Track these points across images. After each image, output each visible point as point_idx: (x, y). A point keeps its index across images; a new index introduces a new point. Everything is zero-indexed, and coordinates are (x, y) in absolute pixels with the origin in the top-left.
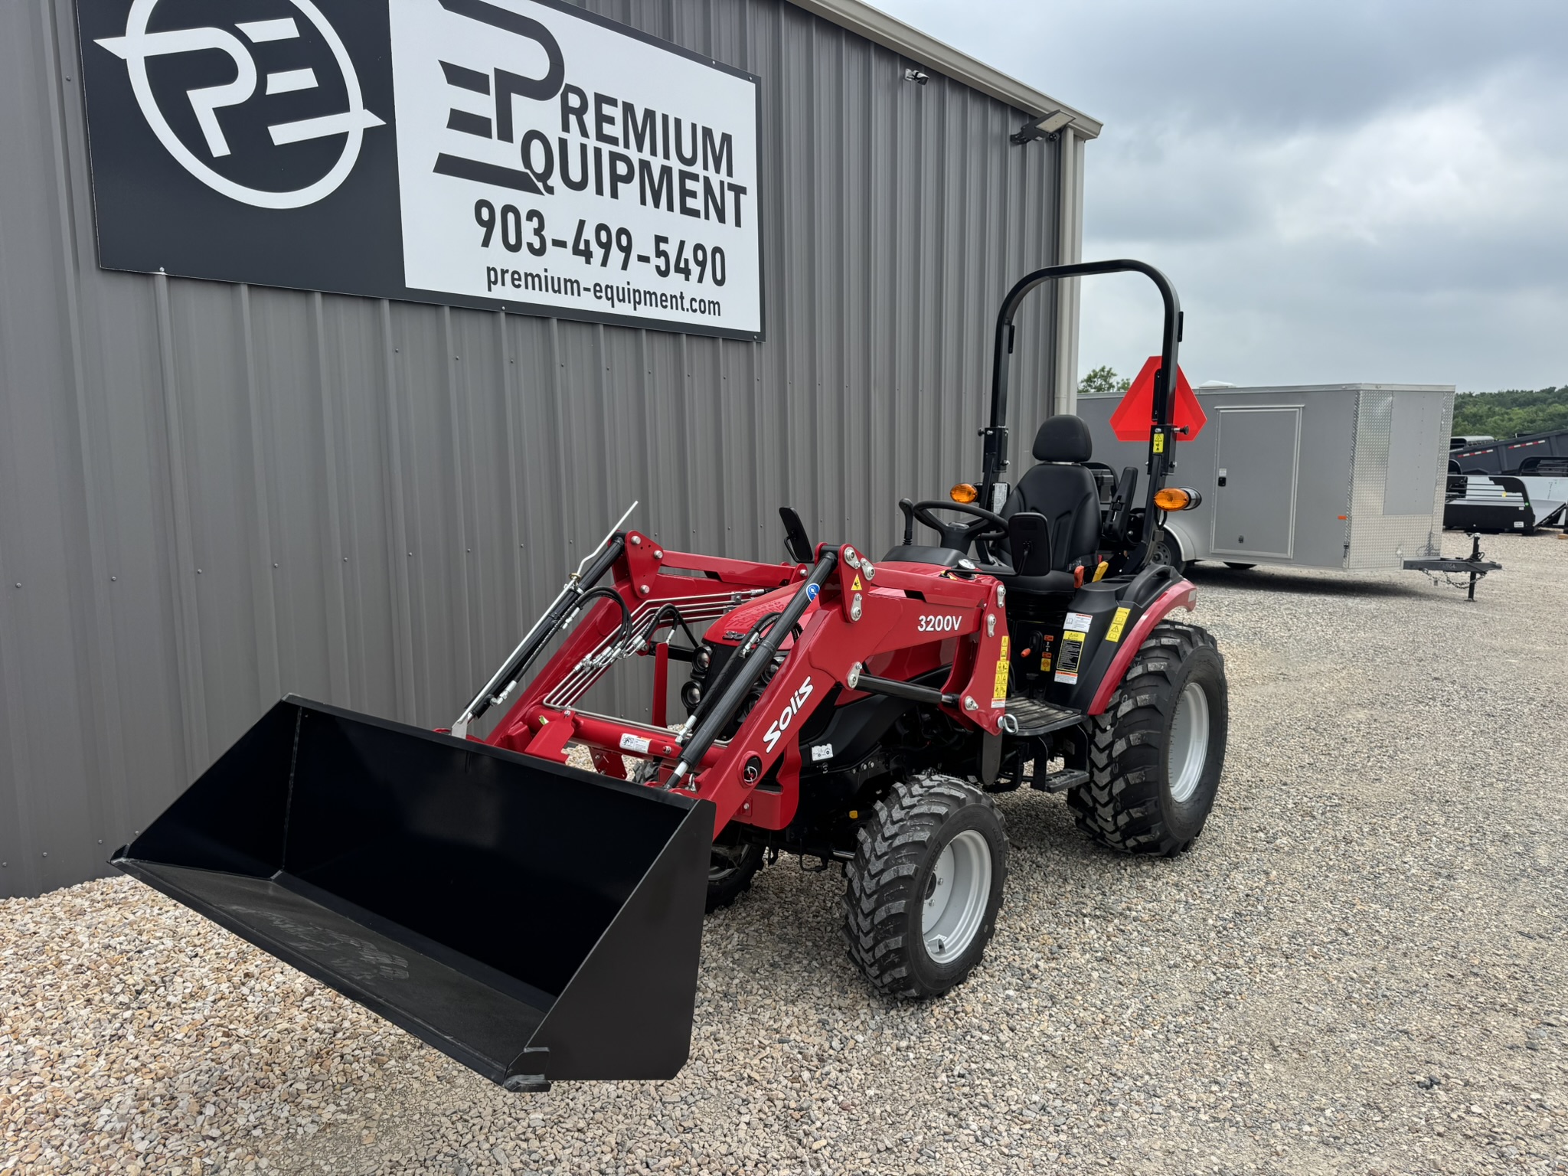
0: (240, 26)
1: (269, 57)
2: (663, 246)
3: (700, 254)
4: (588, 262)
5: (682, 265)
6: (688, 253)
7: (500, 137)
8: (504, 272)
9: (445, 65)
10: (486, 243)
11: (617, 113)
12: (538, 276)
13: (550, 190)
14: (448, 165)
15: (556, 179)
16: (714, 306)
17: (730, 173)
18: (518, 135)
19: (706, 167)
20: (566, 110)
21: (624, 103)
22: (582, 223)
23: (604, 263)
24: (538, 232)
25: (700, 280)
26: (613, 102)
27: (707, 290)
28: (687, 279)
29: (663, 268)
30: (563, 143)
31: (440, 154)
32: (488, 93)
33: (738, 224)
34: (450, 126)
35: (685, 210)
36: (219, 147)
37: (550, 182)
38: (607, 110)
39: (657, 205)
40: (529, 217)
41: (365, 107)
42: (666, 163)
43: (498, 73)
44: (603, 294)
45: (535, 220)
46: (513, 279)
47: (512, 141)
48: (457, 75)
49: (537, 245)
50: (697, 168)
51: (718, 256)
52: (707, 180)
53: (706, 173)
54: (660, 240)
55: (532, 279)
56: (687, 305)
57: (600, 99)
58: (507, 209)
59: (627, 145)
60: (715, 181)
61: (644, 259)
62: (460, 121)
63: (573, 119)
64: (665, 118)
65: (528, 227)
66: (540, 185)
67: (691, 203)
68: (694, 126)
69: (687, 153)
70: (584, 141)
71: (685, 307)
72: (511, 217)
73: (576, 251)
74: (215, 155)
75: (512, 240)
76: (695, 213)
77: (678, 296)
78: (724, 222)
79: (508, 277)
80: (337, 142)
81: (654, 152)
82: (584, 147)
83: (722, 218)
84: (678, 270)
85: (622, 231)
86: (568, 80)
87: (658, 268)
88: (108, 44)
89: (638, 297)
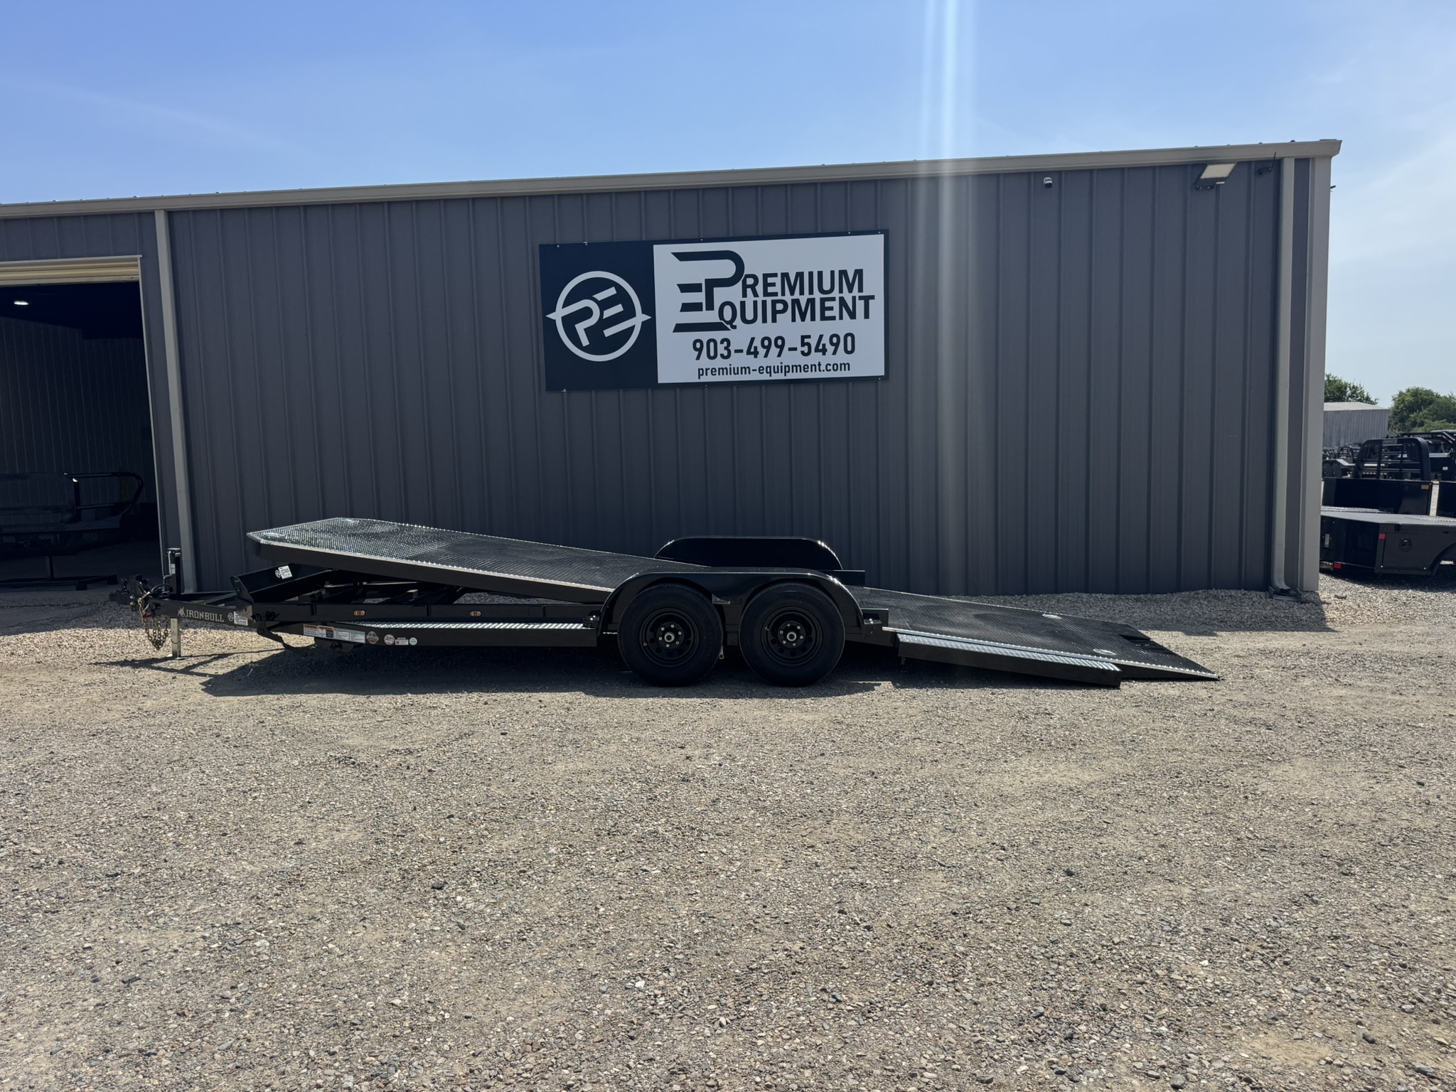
0: (595, 296)
1: (604, 305)
2: (806, 340)
3: (835, 340)
4: (756, 357)
5: (821, 347)
6: (826, 340)
7: (707, 310)
8: (707, 369)
9: (679, 286)
10: (698, 358)
11: (778, 280)
12: (726, 368)
13: (734, 327)
14: (680, 328)
15: (738, 321)
16: (846, 366)
17: (861, 290)
18: (717, 305)
19: (841, 291)
20: (745, 287)
21: (782, 274)
22: (753, 339)
23: (766, 356)
24: (726, 348)
25: (834, 353)
26: (775, 275)
27: (842, 357)
28: (824, 354)
29: (806, 351)
30: (743, 304)
31: (677, 325)
32: (701, 291)
33: (867, 316)
34: (681, 311)
35: (823, 318)
36: (585, 342)
37: (734, 324)
38: (770, 280)
39: (803, 319)
40: (722, 342)
41: (643, 313)
42: (811, 296)
43: (706, 280)
44: (765, 371)
45: (725, 344)
46: (712, 372)
47: (713, 309)
48: (685, 288)
49: (725, 353)
50: (836, 294)
51: (849, 339)
52: (842, 300)
53: (841, 295)
54: (803, 338)
55: (722, 370)
56: (823, 367)
57: (766, 276)
58: (709, 341)
59: (783, 294)
60: (848, 298)
61: (790, 349)
62: (686, 307)
63: (749, 291)
64: (811, 274)
65: (721, 349)
66: (729, 326)
67: (828, 314)
68: (832, 273)
69: (827, 286)
70: (756, 299)
71: (822, 369)
72: (712, 344)
73: (749, 353)
74: (584, 345)
75: (712, 354)
76: (833, 318)
77: (817, 364)
78: (855, 318)
79: (709, 372)
80: (631, 329)
81: (802, 293)
82: (755, 303)
83: (853, 315)
84: (817, 350)
85: (777, 339)
86: (746, 272)
87: (803, 353)
88: (549, 316)
89: (786, 369)
